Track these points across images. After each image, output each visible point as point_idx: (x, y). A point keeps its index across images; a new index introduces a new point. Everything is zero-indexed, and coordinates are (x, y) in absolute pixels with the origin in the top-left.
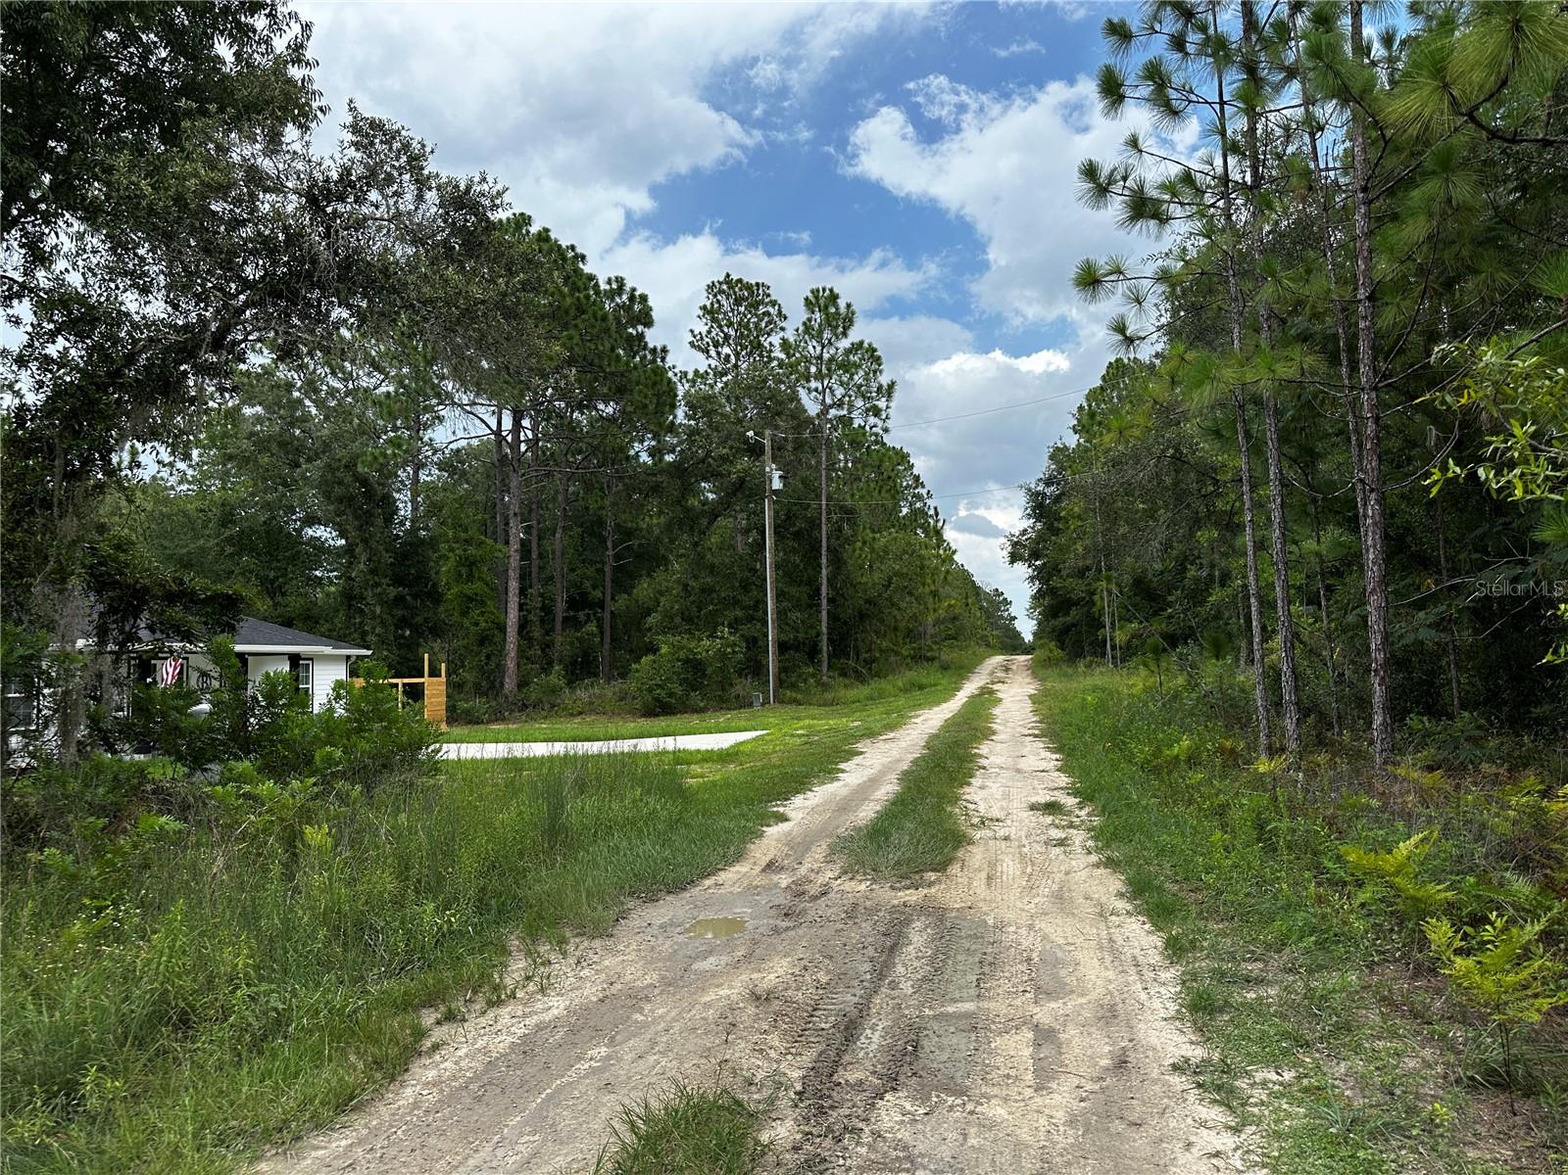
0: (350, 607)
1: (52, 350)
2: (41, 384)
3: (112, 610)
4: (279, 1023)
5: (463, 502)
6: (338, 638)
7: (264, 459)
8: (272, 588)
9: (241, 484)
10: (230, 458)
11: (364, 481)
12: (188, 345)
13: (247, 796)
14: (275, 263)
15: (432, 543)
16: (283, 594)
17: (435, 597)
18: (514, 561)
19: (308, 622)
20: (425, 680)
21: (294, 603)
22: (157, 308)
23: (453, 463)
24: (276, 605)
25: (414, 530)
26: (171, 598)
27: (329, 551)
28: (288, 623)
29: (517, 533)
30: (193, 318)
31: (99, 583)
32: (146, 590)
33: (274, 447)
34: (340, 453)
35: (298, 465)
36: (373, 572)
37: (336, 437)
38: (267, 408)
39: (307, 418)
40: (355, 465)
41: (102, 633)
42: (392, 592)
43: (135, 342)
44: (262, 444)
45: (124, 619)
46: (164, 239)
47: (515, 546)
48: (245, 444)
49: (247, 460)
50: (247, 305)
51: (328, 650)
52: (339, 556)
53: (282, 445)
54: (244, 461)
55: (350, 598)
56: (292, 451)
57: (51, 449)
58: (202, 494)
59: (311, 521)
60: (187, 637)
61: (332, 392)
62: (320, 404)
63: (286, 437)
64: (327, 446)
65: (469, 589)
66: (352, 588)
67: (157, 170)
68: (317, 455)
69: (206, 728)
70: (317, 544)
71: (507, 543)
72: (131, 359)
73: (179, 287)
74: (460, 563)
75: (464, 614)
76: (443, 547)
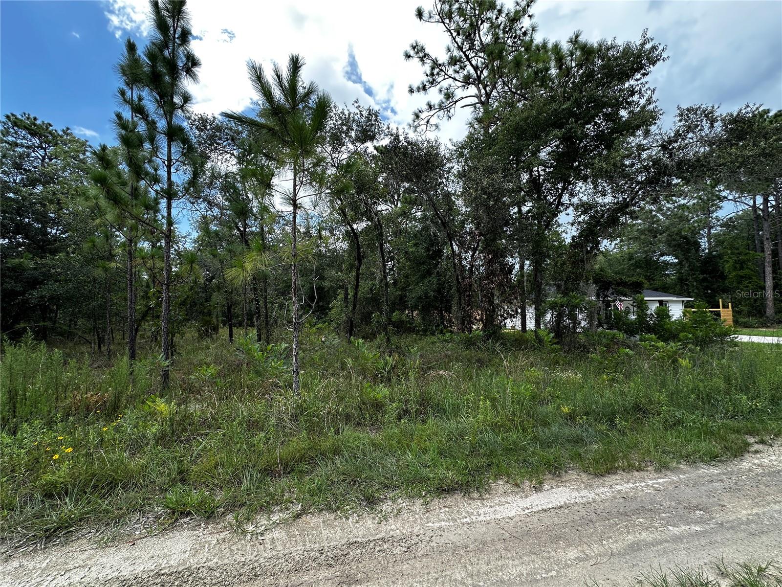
0: (682, 283)
3: (600, 288)
5: (735, 238)
6: (679, 295)
9: (635, 246)
10: (631, 239)
11: (685, 238)
13: (653, 346)
15: (720, 256)
16: (654, 280)
17: (723, 277)
18: (768, 258)
19: (665, 289)
20: (721, 309)
21: (658, 283)
23: (729, 224)
24: (651, 285)
25: (710, 253)
27: (671, 264)
29: (768, 247)
31: (596, 282)
32: (611, 282)
33: (647, 233)
34: (673, 230)
35: (656, 237)
36: (691, 270)
37: (672, 224)
38: (644, 220)
39: (659, 220)
40: (681, 232)
41: (598, 296)
42: (701, 277)
43: (603, 211)
44: (642, 232)
45: (604, 291)
47: (768, 252)
48: (636, 233)
51: (674, 299)
52: (676, 265)
53: (650, 231)
54: (636, 239)
55: (681, 280)
59: (662, 255)
63: (651, 228)
64: (668, 228)
65: (741, 273)
66: (682, 277)
68: (664, 232)
70: (666, 263)
71: (763, 251)
74: (736, 262)
75: (739, 283)
76: (726, 258)
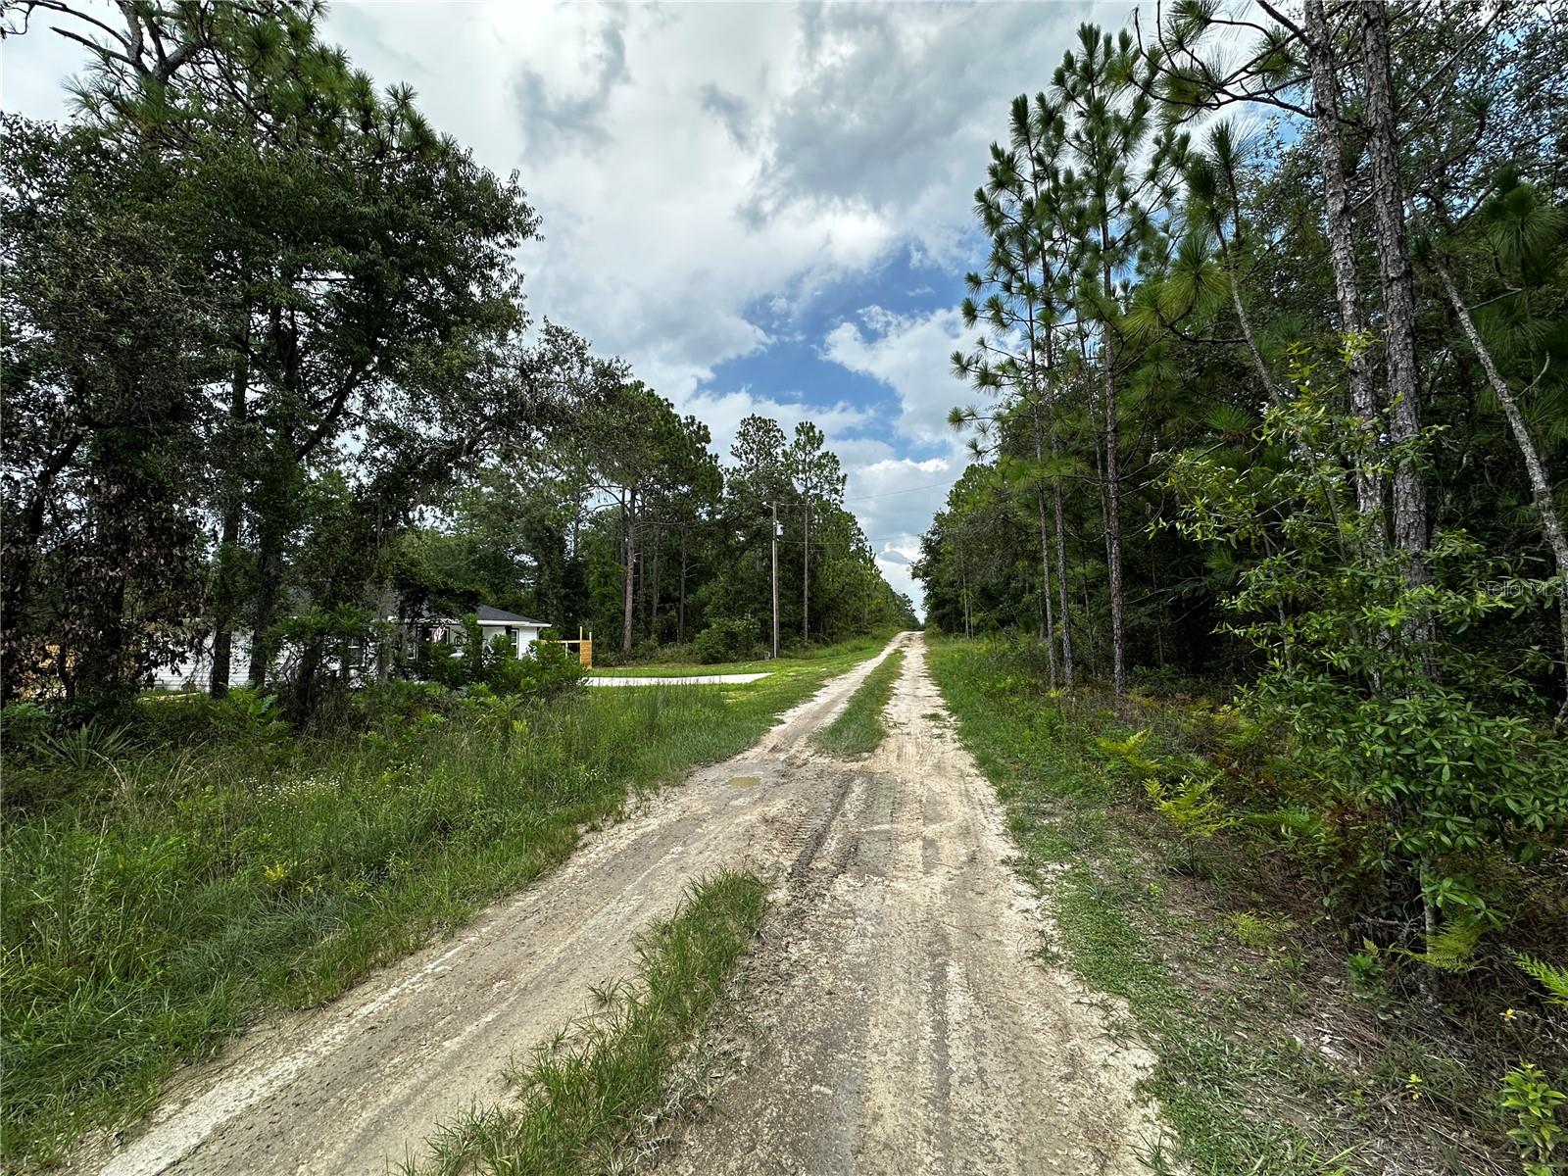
0: (539, 600)
1: (378, 454)
2: (371, 473)
3: (408, 599)
4: (498, 830)
5: (602, 542)
6: (534, 618)
7: (494, 517)
8: (497, 589)
9: (480, 531)
10: (475, 516)
11: (548, 530)
12: (453, 451)
13: (482, 704)
14: (501, 407)
15: (586, 564)
16: (503, 592)
17: (586, 595)
18: (630, 575)
19: (516, 608)
20: (580, 641)
21: (508, 597)
22: (436, 431)
23: (598, 520)
24: (498, 599)
25: (576, 557)
26: (441, 593)
27: (529, 568)
28: (505, 608)
29: (632, 559)
30: (455, 437)
31: (401, 584)
32: (427, 588)
33: (499, 510)
34: (535, 514)
35: (512, 520)
36: (552, 580)
37: (534, 505)
38: (496, 489)
39: (518, 494)
40: (544, 520)
41: (402, 614)
42: (563, 592)
43: (423, 450)
44: (492, 508)
45: (414, 604)
46: (441, 393)
47: (631, 566)
48: (483, 508)
49: (484, 517)
50: (485, 429)
51: (527, 624)
52: (534, 571)
53: (504, 509)
54: (483, 518)
55: (540, 595)
56: (509, 513)
57: (376, 508)
58: (459, 536)
59: (518, 552)
60: (450, 615)
61: (532, 480)
62: (525, 486)
63: (506, 505)
64: (528, 510)
65: (605, 590)
66: (541, 590)
67: (438, 353)
68: (523, 515)
69: (459, 665)
70: (522, 565)
71: (626, 564)
72: (421, 459)
73: (450, 419)
74: (600, 576)
75: (602, 604)
76: (591, 567)
